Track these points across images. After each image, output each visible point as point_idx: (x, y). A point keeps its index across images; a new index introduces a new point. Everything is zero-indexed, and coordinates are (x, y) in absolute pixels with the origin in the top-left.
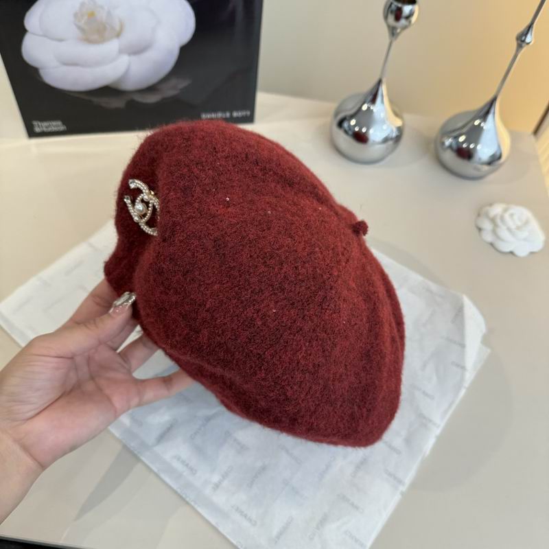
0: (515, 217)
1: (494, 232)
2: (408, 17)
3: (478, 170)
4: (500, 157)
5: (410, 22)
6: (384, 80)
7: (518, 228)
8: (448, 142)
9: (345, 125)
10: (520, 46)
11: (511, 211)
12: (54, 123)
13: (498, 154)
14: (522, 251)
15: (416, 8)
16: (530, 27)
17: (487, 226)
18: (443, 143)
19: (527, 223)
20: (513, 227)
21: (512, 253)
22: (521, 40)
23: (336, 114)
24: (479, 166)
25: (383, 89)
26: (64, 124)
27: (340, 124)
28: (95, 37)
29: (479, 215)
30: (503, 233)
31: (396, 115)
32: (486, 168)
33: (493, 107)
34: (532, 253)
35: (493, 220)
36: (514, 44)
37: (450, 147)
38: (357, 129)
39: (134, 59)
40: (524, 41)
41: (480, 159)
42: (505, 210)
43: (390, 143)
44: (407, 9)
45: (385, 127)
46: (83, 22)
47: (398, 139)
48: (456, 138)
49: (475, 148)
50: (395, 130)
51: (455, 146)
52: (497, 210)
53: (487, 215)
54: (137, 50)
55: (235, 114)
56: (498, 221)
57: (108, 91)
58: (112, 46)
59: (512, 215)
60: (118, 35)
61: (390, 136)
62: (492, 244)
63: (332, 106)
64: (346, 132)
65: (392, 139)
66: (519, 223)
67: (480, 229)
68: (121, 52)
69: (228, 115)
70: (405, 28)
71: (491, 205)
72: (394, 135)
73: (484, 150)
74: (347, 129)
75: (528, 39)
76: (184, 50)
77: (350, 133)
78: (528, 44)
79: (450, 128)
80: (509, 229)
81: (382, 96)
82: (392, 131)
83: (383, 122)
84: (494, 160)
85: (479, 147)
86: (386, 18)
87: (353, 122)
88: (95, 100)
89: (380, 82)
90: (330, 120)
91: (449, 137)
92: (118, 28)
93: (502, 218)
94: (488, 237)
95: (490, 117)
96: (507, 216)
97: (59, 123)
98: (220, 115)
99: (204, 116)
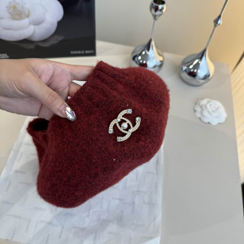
0: (212, 106)
1: (201, 112)
2: (161, 10)
3: (199, 82)
4: (209, 76)
5: (162, 12)
6: (153, 39)
7: (213, 111)
8: (185, 68)
9: (136, 59)
10: (215, 26)
11: (210, 103)
12: (4, 55)
13: (208, 74)
14: (215, 122)
15: (165, 6)
16: (219, 17)
17: (198, 109)
18: (182, 69)
19: (217, 109)
20: (211, 110)
21: (209, 123)
22: (216, 21)
23: (133, 53)
24: (199, 80)
25: (153, 43)
26: (8, 55)
27: (134, 58)
28: (17, 17)
29: (196, 104)
30: (206, 113)
31: (160, 55)
32: (202, 81)
34: (219, 124)
35: (201, 107)
36: (213, 24)
37: (186, 70)
38: (141, 61)
39: (37, 27)
40: (217, 23)
41: (199, 77)
42: (208, 102)
43: (157, 68)
44: (160, 7)
45: (154, 61)
46: (11, 10)
47: (161, 66)
48: (188, 66)
49: (197, 71)
50: (159, 62)
51: (187, 70)
52: (204, 102)
53: (199, 104)
54: (37, 23)
55: (87, 52)
56: (204, 108)
57: (26, 41)
58: (26, 21)
59: (211, 105)
60: (28, 16)
61: (157, 65)
62: (200, 118)
64: (136, 62)
65: (157, 66)
66: (214, 109)
67: (195, 111)
68: (30, 24)
69: (83, 52)
70: (160, 15)
71: (202, 99)
72: (159, 64)
73: (201, 73)
74: (137, 61)
75: (219, 22)
76: (59, 23)
77: (138, 63)
78: (219, 24)
79: (186, 61)
80: (209, 112)
81: (152, 46)
82: (158, 62)
83: (154, 58)
84: (206, 77)
85: (199, 71)
86: (151, 10)
87: (140, 58)
88: (21, 45)
89: (151, 41)
90: (130, 56)
91: (185, 66)
92: (27, 13)
93: (206, 106)
94: (198, 115)
95: (204, 58)
96: (208, 106)
97: (6, 55)
98: (79, 52)
99: (72, 53)
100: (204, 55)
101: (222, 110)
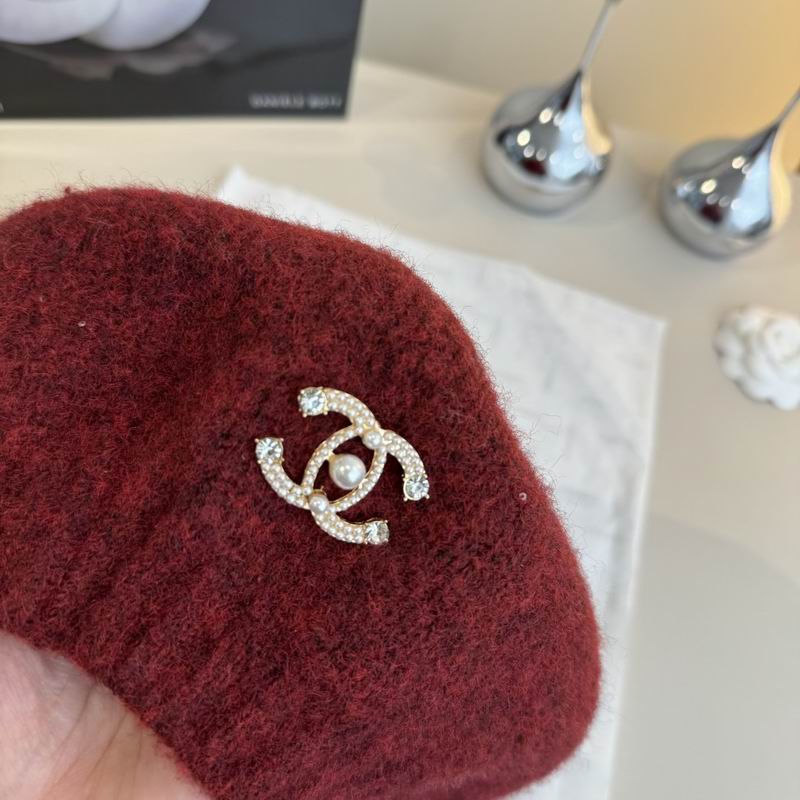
0: (783, 339)
1: (745, 362)
3: (728, 246)
7: (786, 359)
8: (684, 189)
9: (509, 142)
11: (777, 327)
13: (766, 221)
17: (734, 348)
18: (673, 191)
20: (778, 357)
21: (769, 402)
23: (497, 116)
24: (731, 240)
25: (584, 88)
27: (501, 138)
29: (721, 326)
30: (761, 366)
32: (742, 243)
33: (769, 141)
37: (687, 199)
38: (528, 154)
41: (733, 225)
42: (769, 323)
43: (585, 184)
45: (577, 155)
47: (598, 177)
48: (697, 184)
49: (727, 206)
50: (595, 159)
51: (693, 200)
52: (753, 321)
53: (734, 328)
55: (314, 102)
56: (754, 342)
57: (78, 46)
59: (778, 335)
61: (586, 171)
62: (738, 383)
63: (490, 100)
65: (588, 176)
66: (788, 351)
67: (720, 353)
69: (300, 102)
71: (742, 309)
72: (592, 170)
73: (743, 212)
74: (510, 149)
77: (515, 157)
79: (689, 165)
80: (771, 361)
81: (580, 99)
82: (590, 162)
84: (759, 230)
85: (734, 205)
87: (524, 138)
88: (57, 62)
89: (577, 77)
90: (481, 126)
91: (685, 182)
93: (761, 339)
94: (734, 368)
95: (762, 158)
96: (769, 336)
98: (285, 101)
99: (257, 101)
100: (767, 146)
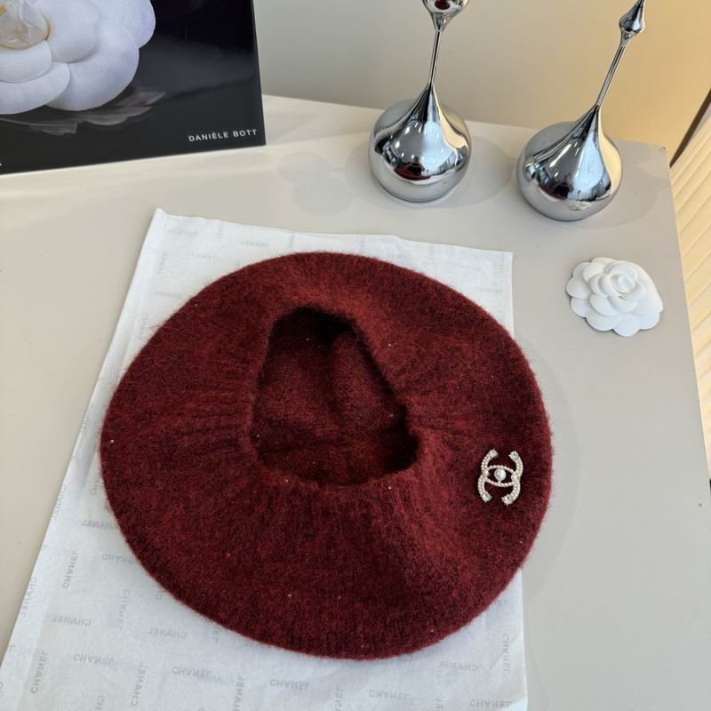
0: (620, 280)
1: (589, 301)
3: (577, 209)
4: (608, 187)
6: (435, 87)
9: (386, 147)
10: (625, 37)
11: (614, 272)
13: (605, 184)
14: (628, 329)
16: (637, 10)
17: (580, 293)
18: (527, 170)
19: (636, 288)
20: (615, 294)
21: (613, 330)
22: (627, 26)
23: (377, 128)
24: (578, 203)
25: (435, 98)
27: (380, 147)
28: (15, 41)
29: (571, 276)
30: (601, 304)
31: (458, 133)
32: (588, 205)
34: (641, 330)
35: (588, 285)
36: (618, 32)
37: (536, 176)
38: (403, 155)
39: (78, 69)
40: (629, 29)
41: (579, 192)
42: (607, 270)
43: (451, 172)
48: (546, 162)
50: (456, 152)
52: (595, 269)
53: (581, 276)
54: (79, 56)
56: (596, 287)
57: (47, 113)
58: (41, 52)
59: (616, 278)
60: (46, 37)
61: (450, 162)
62: (585, 320)
64: (388, 159)
65: (452, 166)
66: (626, 290)
67: (570, 298)
68: (55, 60)
69: (225, 135)
70: (456, 13)
71: (590, 260)
72: (455, 160)
73: (583, 181)
74: (389, 153)
75: (636, 26)
76: (142, 50)
77: (394, 161)
78: (637, 32)
80: (610, 299)
81: (434, 108)
82: (452, 155)
84: (597, 194)
85: (576, 176)
88: (34, 125)
89: (429, 91)
90: (367, 139)
92: (44, 27)
93: (600, 283)
94: (580, 309)
96: (608, 279)
99: (190, 138)
101: (650, 291)
